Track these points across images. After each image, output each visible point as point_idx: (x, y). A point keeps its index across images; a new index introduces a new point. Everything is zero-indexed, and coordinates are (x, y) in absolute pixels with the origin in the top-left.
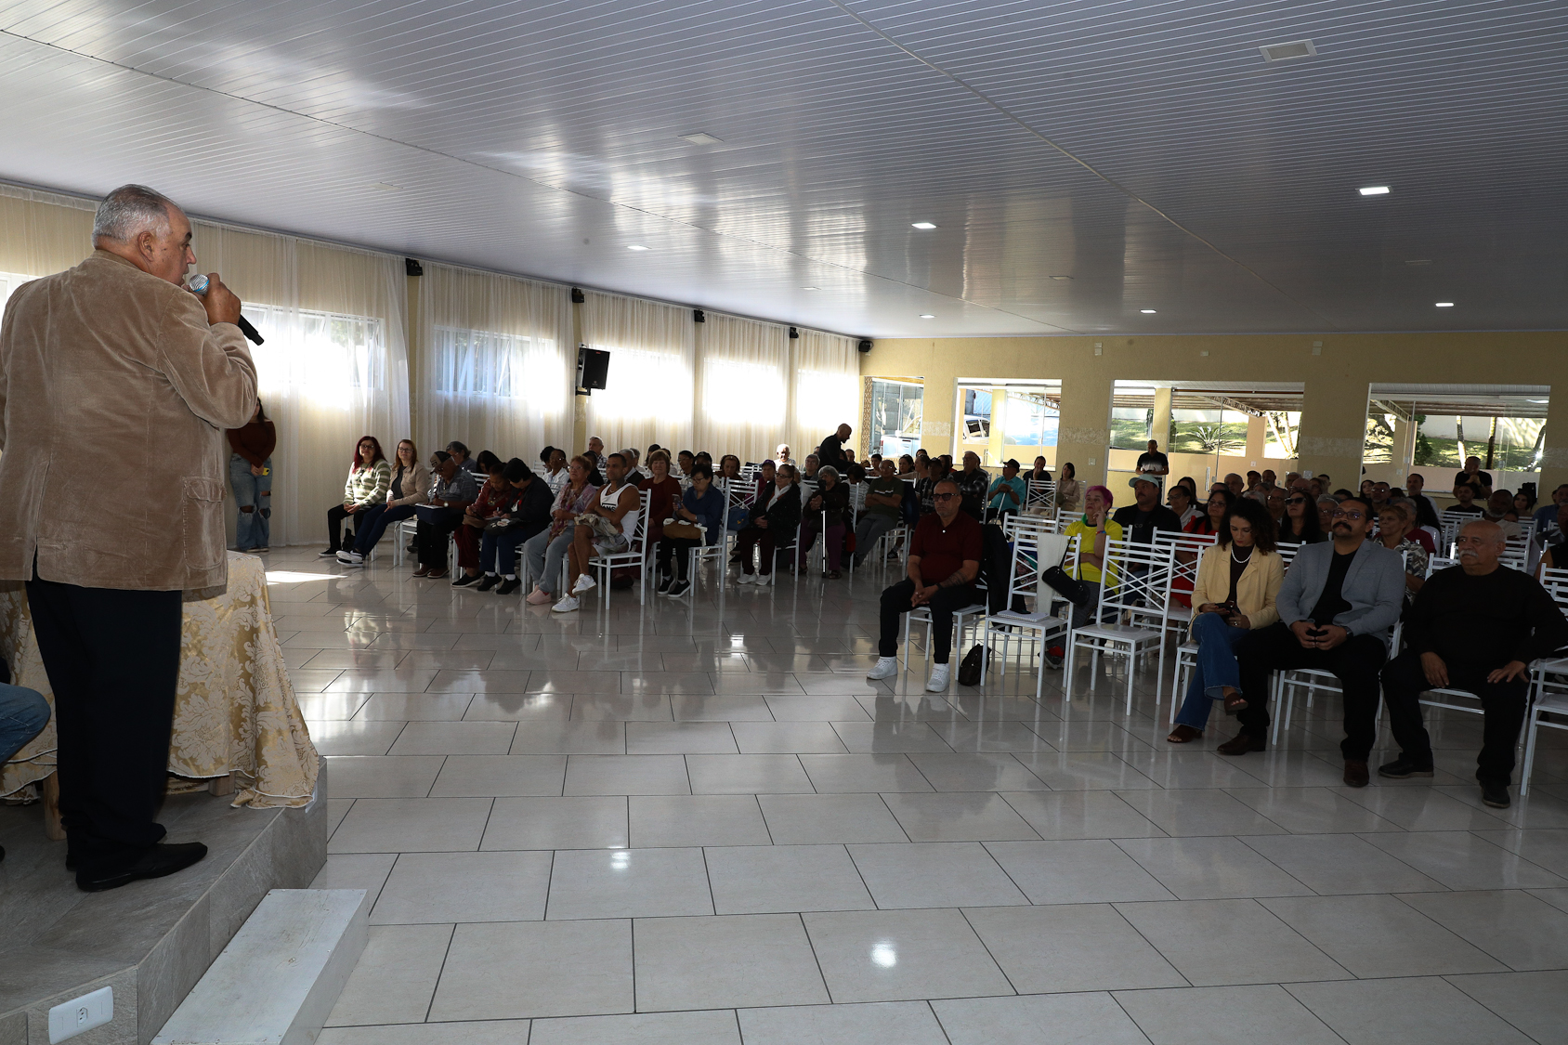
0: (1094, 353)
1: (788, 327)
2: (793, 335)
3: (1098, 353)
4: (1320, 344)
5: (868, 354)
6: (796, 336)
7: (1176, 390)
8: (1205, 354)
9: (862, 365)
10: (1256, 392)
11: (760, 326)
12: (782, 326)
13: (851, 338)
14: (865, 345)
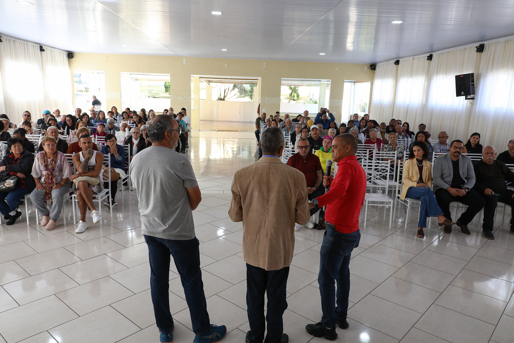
0: (183, 63)
1: (39, 46)
2: (42, 49)
3: (184, 63)
4: (265, 63)
5: (72, 59)
6: (44, 50)
7: (201, 78)
8: (226, 65)
9: (69, 63)
10: (230, 79)
11: (27, 44)
12: (36, 45)
13: (64, 52)
14: (70, 55)
